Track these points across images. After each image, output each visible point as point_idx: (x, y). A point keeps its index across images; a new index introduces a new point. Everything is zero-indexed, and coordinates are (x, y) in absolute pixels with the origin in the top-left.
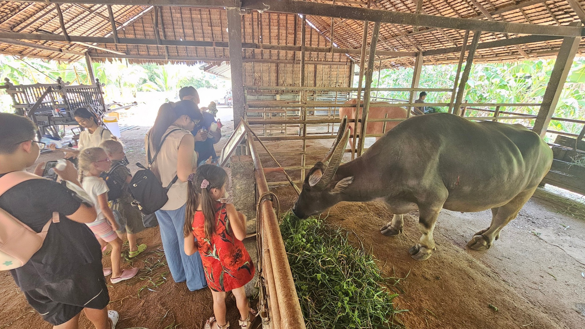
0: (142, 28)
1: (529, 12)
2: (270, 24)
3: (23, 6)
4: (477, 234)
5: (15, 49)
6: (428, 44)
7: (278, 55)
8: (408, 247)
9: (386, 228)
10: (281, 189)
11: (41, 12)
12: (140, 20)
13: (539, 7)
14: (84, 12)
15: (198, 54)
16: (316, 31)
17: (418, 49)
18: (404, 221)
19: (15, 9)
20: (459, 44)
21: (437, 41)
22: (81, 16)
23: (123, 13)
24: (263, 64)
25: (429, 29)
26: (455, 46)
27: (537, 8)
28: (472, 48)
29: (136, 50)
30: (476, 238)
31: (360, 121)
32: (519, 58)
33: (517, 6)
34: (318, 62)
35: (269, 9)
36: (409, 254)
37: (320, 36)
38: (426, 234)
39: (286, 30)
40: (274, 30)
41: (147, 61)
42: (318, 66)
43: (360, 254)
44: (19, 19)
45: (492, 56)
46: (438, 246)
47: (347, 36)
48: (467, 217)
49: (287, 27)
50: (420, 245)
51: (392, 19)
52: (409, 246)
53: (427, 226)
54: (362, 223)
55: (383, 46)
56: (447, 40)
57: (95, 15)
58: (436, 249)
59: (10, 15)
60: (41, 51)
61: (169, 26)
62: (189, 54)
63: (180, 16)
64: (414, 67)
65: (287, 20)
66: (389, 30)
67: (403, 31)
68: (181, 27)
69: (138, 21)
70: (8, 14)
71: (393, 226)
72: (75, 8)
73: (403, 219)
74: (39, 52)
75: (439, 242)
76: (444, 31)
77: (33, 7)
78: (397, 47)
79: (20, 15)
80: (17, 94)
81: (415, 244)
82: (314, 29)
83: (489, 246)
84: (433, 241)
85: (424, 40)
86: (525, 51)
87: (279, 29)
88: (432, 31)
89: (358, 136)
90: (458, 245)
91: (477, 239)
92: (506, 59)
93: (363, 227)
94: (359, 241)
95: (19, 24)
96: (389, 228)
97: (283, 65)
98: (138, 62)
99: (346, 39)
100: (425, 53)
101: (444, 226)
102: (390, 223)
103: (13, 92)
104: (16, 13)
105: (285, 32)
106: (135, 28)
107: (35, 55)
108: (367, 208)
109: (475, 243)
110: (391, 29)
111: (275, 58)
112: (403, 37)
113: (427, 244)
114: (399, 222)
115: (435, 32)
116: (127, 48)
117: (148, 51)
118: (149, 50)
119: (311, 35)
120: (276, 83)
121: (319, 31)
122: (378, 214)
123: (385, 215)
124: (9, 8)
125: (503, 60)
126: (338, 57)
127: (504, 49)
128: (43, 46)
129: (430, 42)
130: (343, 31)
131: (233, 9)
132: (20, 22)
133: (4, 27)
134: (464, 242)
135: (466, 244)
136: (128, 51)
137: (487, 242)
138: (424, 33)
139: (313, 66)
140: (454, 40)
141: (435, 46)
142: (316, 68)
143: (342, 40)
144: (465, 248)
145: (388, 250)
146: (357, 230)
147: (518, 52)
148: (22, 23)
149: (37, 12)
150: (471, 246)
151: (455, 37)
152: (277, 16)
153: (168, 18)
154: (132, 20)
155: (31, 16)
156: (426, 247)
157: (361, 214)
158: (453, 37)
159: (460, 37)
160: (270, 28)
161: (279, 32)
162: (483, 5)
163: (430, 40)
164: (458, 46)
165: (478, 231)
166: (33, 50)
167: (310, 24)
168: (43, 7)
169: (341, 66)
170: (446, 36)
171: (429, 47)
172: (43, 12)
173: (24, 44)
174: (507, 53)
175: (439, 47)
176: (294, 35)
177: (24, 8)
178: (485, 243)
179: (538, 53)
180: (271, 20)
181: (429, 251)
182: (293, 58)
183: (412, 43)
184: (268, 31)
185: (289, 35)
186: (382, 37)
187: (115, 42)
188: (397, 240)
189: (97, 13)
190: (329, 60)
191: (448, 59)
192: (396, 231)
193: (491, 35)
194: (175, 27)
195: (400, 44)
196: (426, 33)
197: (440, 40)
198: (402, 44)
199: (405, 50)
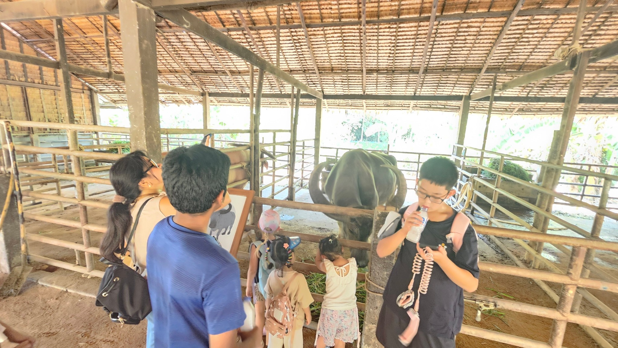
6: (213, 86)
16: (14, 35)
17: (203, 89)
21: (223, 85)
25: (217, 73)
26: (241, 92)
34: (27, 84)
37: (25, 45)
42: (29, 90)
56: (235, 86)
67: (187, 68)
76: (234, 78)
82: (6, 30)
85: (209, 82)
88: (221, 75)
92: (276, 107)
100: (211, 94)
110: (170, 64)
112: (184, 74)
115: (224, 77)
121: (19, 35)
138: (211, 75)
139: (18, 89)
140: (240, 87)
141: (220, 89)
142: (24, 91)
151: (242, 85)
158: (240, 85)
163: (216, 83)
164: (244, 92)
170: (234, 82)
171: (214, 89)
175: (224, 90)
183: (196, 82)
190: (50, 83)
195: (178, 81)
196: (214, 77)
197: (227, 85)
198: (181, 81)
199: (184, 88)
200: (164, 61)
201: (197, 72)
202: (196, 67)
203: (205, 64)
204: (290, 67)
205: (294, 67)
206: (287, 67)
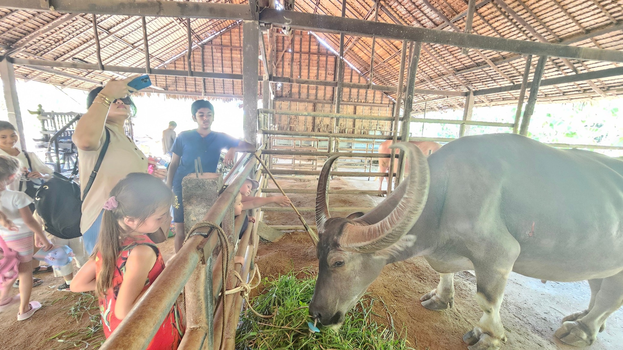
0: (183, 66)
1: (604, 41)
2: (309, 64)
3: (68, 38)
4: (567, 319)
5: (57, 79)
6: (479, 82)
7: (316, 95)
8: (462, 330)
9: (428, 298)
10: (297, 234)
11: (85, 44)
12: (182, 59)
13: (616, 36)
14: (127, 47)
15: (235, 92)
16: (357, 73)
17: (469, 89)
18: (455, 289)
19: (59, 41)
20: (517, 82)
21: (490, 79)
22: (124, 52)
23: (165, 51)
24: (300, 104)
25: (480, 66)
26: (512, 84)
27: (613, 36)
28: (534, 87)
29: (175, 86)
30: (568, 326)
31: (397, 156)
32: (593, 97)
33: (588, 35)
34: (357, 104)
35: (290, 23)
36: (463, 343)
37: (361, 78)
38: (489, 312)
39: (326, 70)
40: (314, 70)
41: (183, 97)
42: (358, 107)
43: (388, 335)
44: (63, 50)
45: (558, 95)
46: (509, 333)
47: (390, 76)
48: (547, 291)
49: (326, 68)
50: (480, 330)
51: (436, 38)
52: (463, 328)
53: (490, 298)
54: (394, 287)
55: (429, 86)
56: (503, 77)
57: (137, 51)
58: (506, 340)
59: (53, 46)
60: (82, 83)
61: (209, 64)
62: (226, 92)
63: (221, 55)
64: (463, 109)
65: (327, 61)
66: (435, 69)
67: (451, 69)
68: (221, 66)
69: (179, 59)
70: (52, 45)
71: (438, 295)
72: (118, 43)
73: (453, 287)
74: (80, 84)
75: (509, 326)
76: (498, 67)
77: (77, 40)
78: (444, 87)
79: (64, 47)
80: (47, 120)
81: (473, 327)
82: (354, 70)
83: (591, 341)
84: (501, 326)
85: (475, 78)
86: (600, 88)
87: (318, 70)
88: (484, 67)
89: (394, 175)
90: (540, 333)
91: (571, 328)
92: (576, 98)
93: (396, 294)
94: (388, 314)
95: (62, 55)
96: (434, 298)
97: (320, 105)
98: (175, 97)
99: (388, 80)
100: (476, 93)
101: (514, 301)
102: (433, 291)
103: (44, 118)
104: (60, 44)
105: (324, 72)
106: (176, 65)
107: (76, 86)
108: (403, 266)
109: (567, 334)
110: (437, 68)
111: (312, 97)
112: (450, 76)
113: (492, 330)
114: (447, 290)
115: (488, 68)
116: (166, 84)
117: (186, 88)
118: (187, 86)
119: (352, 76)
120: (312, 123)
121: (359, 72)
122: (418, 276)
123: (428, 278)
124: (54, 39)
125: (572, 99)
126: (380, 99)
127: (574, 87)
128: (84, 78)
129: (482, 81)
130: (385, 72)
131: (250, 23)
132: (63, 53)
133: (48, 57)
134: (549, 329)
135: (553, 333)
136: (166, 87)
137: (587, 334)
138: (474, 70)
139: (353, 107)
140: (510, 77)
141: (488, 85)
142: (355, 108)
143: (384, 81)
144: (552, 340)
145: (430, 332)
146: (387, 298)
147: (591, 89)
148: (65, 54)
149: (81, 44)
150: (562, 338)
151: (512, 74)
152: (317, 57)
153: (209, 57)
154: (175, 58)
155: (75, 48)
156: (490, 334)
157: (395, 274)
158: (509, 74)
159: (517, 74)
160: (309, 68)
161: (318, 73)
162: (545, 36)
163: (482, 78)
164: (516, 83)
165: (568, 314)
166: (74, 81)
167: (351, 66)
168: (87, 40)
169: (382, 108)
170: (501, 73)
171: (480, 87)
172: (86, 45)
173: (65, 74)
174: (577, 91)
175: (493, 86)
176: (333, 76)
177: (68, 40)
178: (585, 336)
179: (618, 90)
180: (311, 61)
181: (496, 342)
182: (331, 99)
183: (462, 82)
184: (307, 71)
185: (328, 76)
186: (427, 76)
187: (147, 72)
188: (444, 318)
189: (139, 48)
190: (370, 101)
191: (504, 99)
192: (443, 303)
193: (556, 71)
194: (214, 65)
195: (447, 84)
196: (477, 71)
197: (494, 78)
198: (450, 84)
199: (454, 90)
200: (432, 67)
201: (461, 70)
202: (459, 65)
203: (465, 59)
204: (584, 25)
205: (592, 22)
206: (577, 27)
